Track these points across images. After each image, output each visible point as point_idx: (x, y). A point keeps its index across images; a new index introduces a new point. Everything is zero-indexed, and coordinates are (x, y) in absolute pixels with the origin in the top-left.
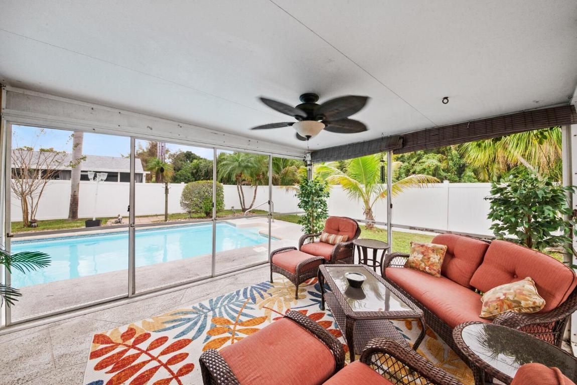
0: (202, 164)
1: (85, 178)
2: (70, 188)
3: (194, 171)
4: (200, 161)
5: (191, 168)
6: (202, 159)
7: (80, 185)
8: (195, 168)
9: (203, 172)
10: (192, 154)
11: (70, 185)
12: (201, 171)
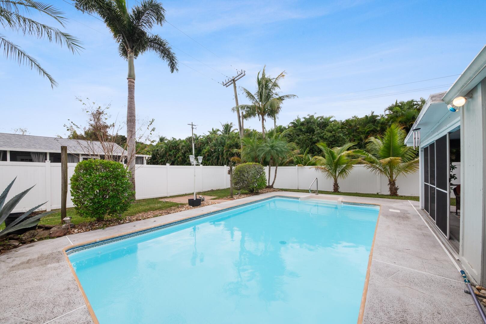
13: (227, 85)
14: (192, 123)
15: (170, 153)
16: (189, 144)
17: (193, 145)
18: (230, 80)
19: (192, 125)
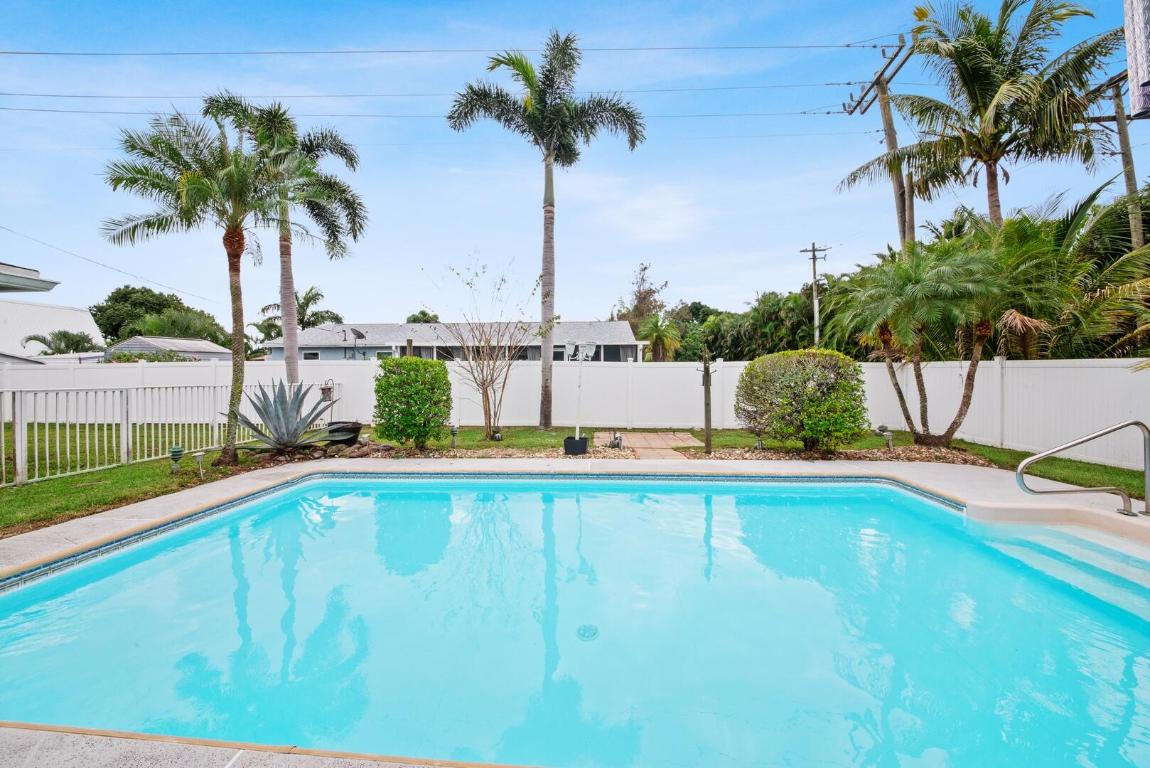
0: (727, 322)
1: (558, 356)
2: (541, 373)
3: (711, 338)
4: (721, 317)
5: (704, 332)
6: (721, 313)
7: (553, 368)
8: (712, 332)
9: (729, 339)
10: (702, 307)
11: (541, 368)
12: (723, 337)
13: (865, 104)
14: (814, 244)
15: (764, 330)
16: (805, 302)
17: (816, 303)
18: (868, 86)
19: (814, 250)
